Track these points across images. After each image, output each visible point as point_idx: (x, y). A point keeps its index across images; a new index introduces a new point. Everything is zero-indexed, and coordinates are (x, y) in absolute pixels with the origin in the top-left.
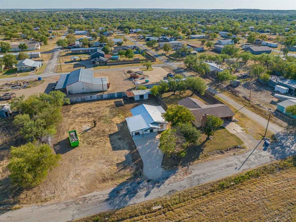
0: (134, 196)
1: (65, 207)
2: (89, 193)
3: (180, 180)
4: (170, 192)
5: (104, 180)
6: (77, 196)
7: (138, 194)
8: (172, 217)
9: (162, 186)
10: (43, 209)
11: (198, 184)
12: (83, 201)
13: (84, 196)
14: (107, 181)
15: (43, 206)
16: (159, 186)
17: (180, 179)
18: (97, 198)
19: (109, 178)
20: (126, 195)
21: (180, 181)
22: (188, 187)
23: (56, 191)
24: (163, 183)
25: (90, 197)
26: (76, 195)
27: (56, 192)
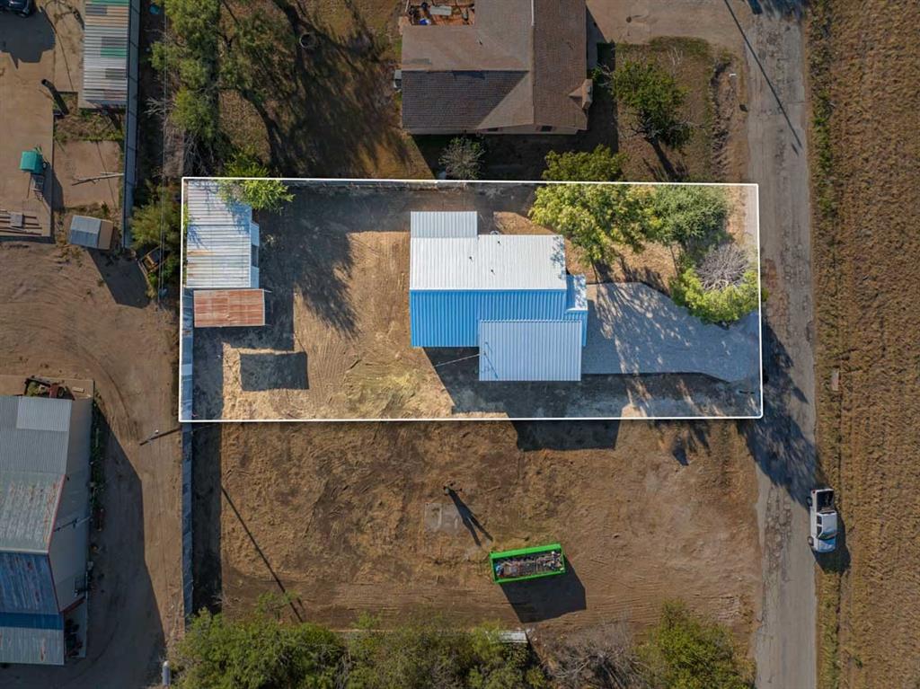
0: (797, 427)
1: (779, 573)
2: (755, 519)
3: (786, 302)
4: (808, 339)
5: (725, 482)
6: (758, 547)
7: (795, 418)
8: (868, 359)
9: (789, 351)
10: (771, 618)
11: (810, 266)
12: (776, 534)
13: (762, 531)
14: (728, 476)
15: (763, 619)
16: (788, 360)
17: (781, 299)
18: (774, 504)
19: (722, 470)
20: (788, 447)
21: (789, 303)
22: (808, 291)
23: (725, 596)
24: (780, 345)
25: (770, 519)
26: (752, 550)
27: (730, 595)
